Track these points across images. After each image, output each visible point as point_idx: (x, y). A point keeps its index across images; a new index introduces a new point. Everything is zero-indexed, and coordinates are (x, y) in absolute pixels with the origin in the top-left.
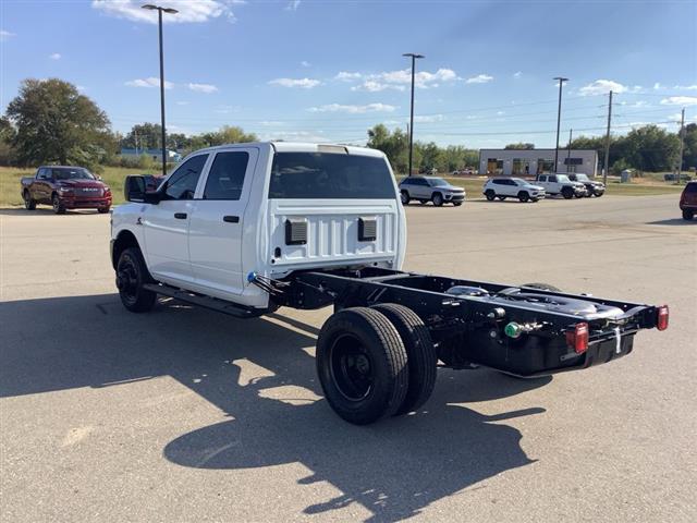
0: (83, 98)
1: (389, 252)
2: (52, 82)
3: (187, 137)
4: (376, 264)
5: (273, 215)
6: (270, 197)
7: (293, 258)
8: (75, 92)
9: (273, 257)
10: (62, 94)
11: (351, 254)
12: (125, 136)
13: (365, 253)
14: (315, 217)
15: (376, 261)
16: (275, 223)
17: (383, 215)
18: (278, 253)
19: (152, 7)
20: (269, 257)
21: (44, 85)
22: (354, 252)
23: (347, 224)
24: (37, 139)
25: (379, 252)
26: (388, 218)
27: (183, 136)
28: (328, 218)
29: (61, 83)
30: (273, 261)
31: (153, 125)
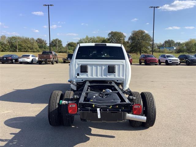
0: (147, 34)
1: (121, 77)
2: (139, 31)
3: (181, 43)
4: (117, 81)
5: (76, 64)
6: (76, 59)
7: (83, 76)
8: (144, 33)
9: (76, 76)
10: (141, 34)
11: (105, 77)
12: (162, 44)
13: (111, 77)
14: (92, 65)
15: (118, 80)
16: (77, 66)
17: (119, 65)
18: (78, 75)
19: (152, 7)
20: (75, 76)
21: (137, 32)
22: (106, 76)
23: (104, 68)
24: (134, 46)
25: (117, 77)
26: (121, 66)
27: (180, 43)
28: (96, 65)
29: (141, 31)
30: (76, 77)
31: (171, 40)
